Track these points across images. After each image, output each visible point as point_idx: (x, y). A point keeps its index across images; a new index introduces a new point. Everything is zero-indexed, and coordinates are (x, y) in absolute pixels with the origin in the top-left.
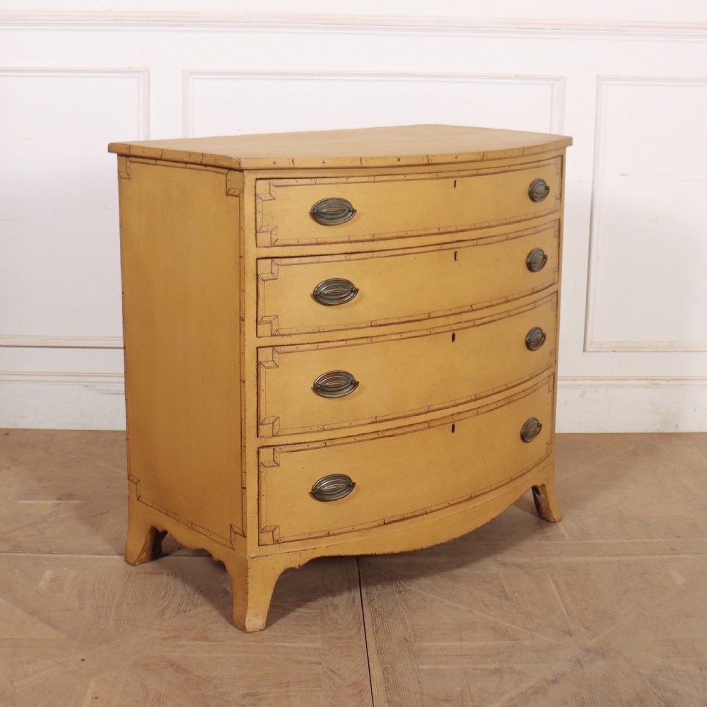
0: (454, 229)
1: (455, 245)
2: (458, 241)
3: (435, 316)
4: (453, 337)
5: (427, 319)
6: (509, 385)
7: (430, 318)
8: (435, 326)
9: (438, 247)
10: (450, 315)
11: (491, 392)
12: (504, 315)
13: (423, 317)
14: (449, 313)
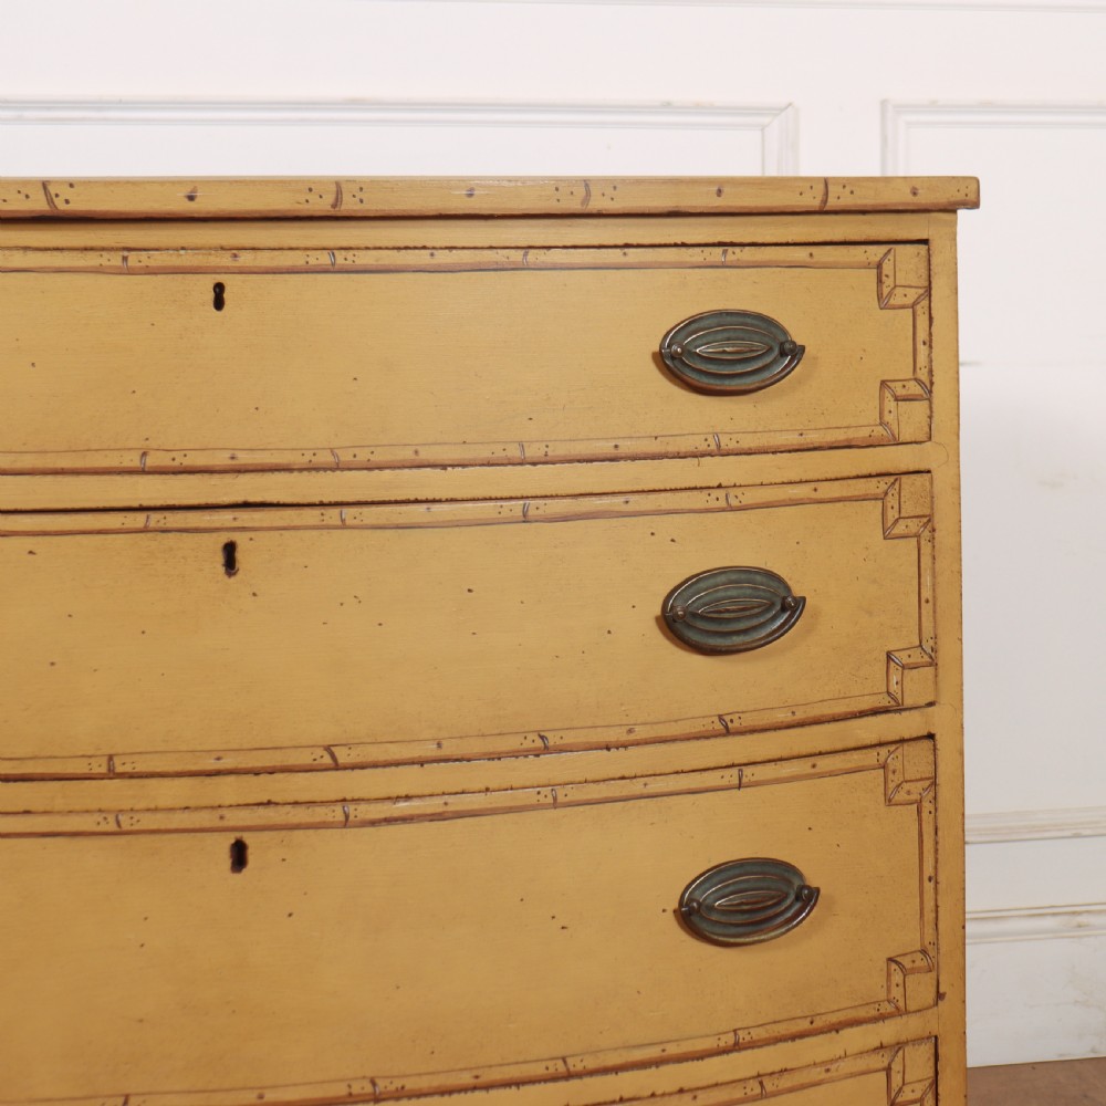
0: (221, 459)
1: (225, 518)
2: (246, 505)
3: (141, 767)
4: (239, 855)
5: (101, 777)
6: (576, 1064)
7: (112, 774)
8: (142, 805)
9: (138, 520)
10: (218, 773)
11: (466, 1079)
12: (528, 796)
13: (80, 767)
14: (210, 764)
